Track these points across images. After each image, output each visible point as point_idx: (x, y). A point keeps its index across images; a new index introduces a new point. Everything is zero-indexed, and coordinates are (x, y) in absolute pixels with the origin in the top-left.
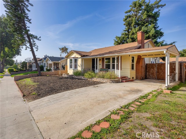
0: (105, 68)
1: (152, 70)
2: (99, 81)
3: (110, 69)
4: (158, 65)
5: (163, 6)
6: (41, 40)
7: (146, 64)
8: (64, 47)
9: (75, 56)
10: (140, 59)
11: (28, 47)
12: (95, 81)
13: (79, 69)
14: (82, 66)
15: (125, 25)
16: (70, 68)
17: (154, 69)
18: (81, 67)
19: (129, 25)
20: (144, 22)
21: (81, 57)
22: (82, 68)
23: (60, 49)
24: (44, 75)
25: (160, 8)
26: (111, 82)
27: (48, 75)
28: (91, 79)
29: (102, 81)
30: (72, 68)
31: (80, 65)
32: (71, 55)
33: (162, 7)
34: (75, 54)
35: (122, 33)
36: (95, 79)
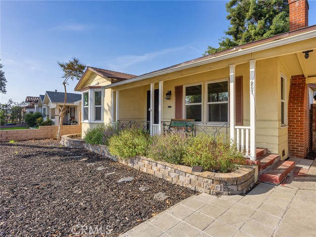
0: (184, 117)
2: (159, 175)
3: (200, 120)
7: (312, 105)
8: (73, 61)
9: (98, 83)
10: (303, 88)
12: (145, 171)
15: (229, 18)
16: (85, 120)
19: (238, 18)
20: (273, 12)
21: (112, 83)
22: (114, 119)
23: (62, 66)
26: (218, 187)
27: (12, 142)
28: (132, 162)
34: (98, 77)
35: (221, 42)
36: (146, 162)
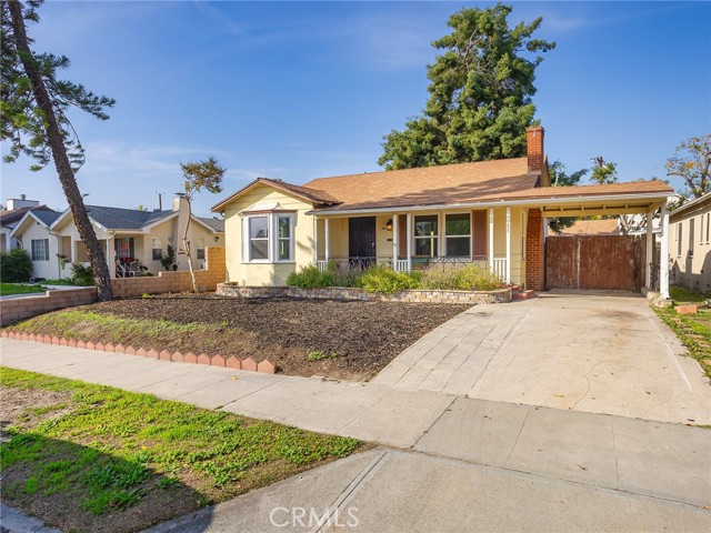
1: (565, 258)
2: (437, 301)
4: (582, 243)
5: (549, 47)
6: (106, 118)
7: (547, 238)
8: (205, 162)
9: (279, 205)
11: (22, 147)
12: (417, 301)
13: (304, 260)
14: (320, 246)
16: (252, 257)
17: (571, 256)
18: (314, 253)
20: (499, 93)
22: (321, 256)
24: (122, 292)
25: (539, 52)
27: (145, 296)
29: (452, 298)
30: (265, 256)
31: (308, 244)
32: (251, 199)
33: (545, 51)
35: (411, 122)
36: (418, 293)
